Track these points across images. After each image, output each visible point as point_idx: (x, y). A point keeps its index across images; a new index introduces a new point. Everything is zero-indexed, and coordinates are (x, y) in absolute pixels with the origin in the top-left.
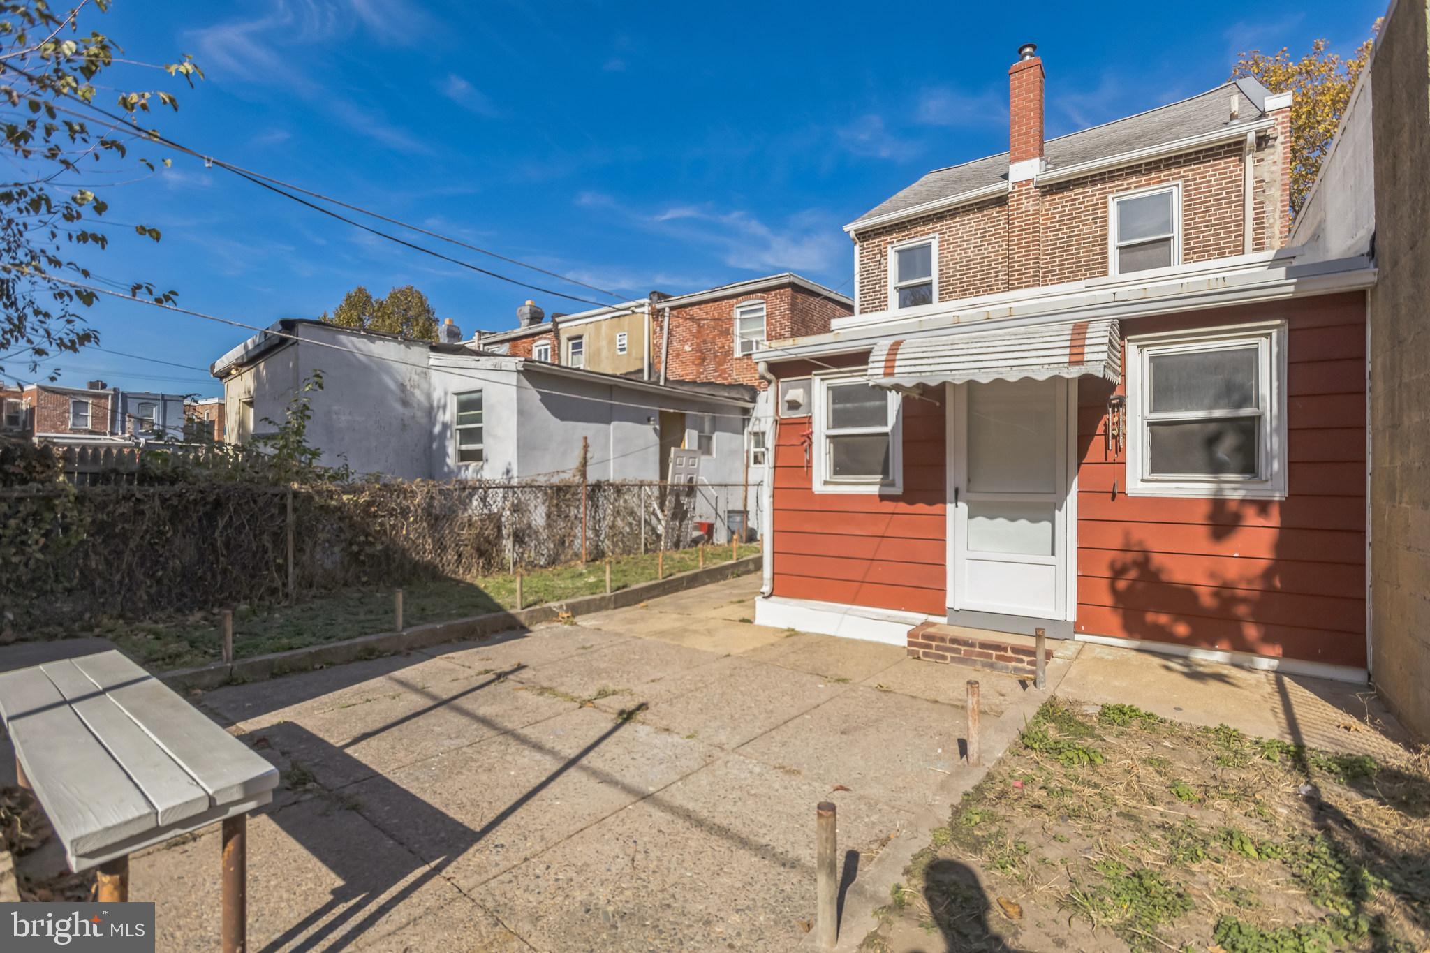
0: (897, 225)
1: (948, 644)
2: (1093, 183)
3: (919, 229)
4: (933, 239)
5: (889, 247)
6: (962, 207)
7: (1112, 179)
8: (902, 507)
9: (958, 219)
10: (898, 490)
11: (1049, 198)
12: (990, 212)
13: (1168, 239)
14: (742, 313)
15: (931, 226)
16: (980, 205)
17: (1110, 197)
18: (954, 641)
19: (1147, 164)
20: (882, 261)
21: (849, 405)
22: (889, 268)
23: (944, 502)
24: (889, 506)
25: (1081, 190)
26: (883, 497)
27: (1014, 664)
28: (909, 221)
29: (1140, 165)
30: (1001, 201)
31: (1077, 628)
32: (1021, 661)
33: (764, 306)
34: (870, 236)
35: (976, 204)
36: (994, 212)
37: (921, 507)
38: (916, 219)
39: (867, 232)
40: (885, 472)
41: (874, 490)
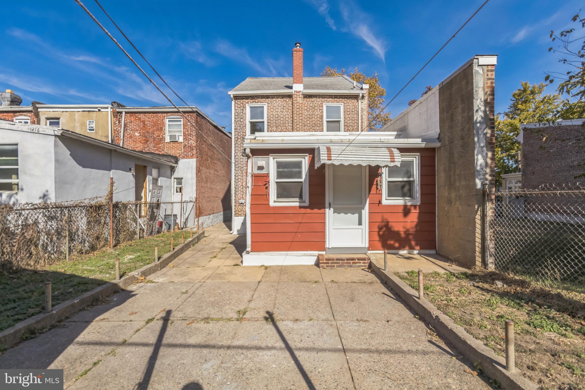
0: (251, 96)
1: (335, 261)
2: (319, 97)
3: (259, 100)
4: (265, 105)
5: (247, 104)
6: (276, 95)
7: (324, 98)
8: (308, 211)
9: (274, 99)
10: (307, 204)
11: (305, 99)
12: (286, 99)
13: (339, 121)
14: (169, 121)
15: (264, 100)
16: (283, 96)
17: (324, 103)
18: (337, 259)
19: (335, 95)
20: (244, 110)
21: (286, 170)
22: (247, 113)
23: (325, 208)
24: (303, 211)
25: (315, 99)
26: (300, 207)
27: (358, 264)
28: (255, 96)
29: (332, 95)
30: (290, 96)
31: (369, 249)
32: (360, 263)
33: (182, 120)
34: (239, 98)
35: (281, 95)
36: (287, 100)
37: (316, 211)
38: (258, 96)
39: (238, 96)
40: (301, 197)
41: (297, 204)
